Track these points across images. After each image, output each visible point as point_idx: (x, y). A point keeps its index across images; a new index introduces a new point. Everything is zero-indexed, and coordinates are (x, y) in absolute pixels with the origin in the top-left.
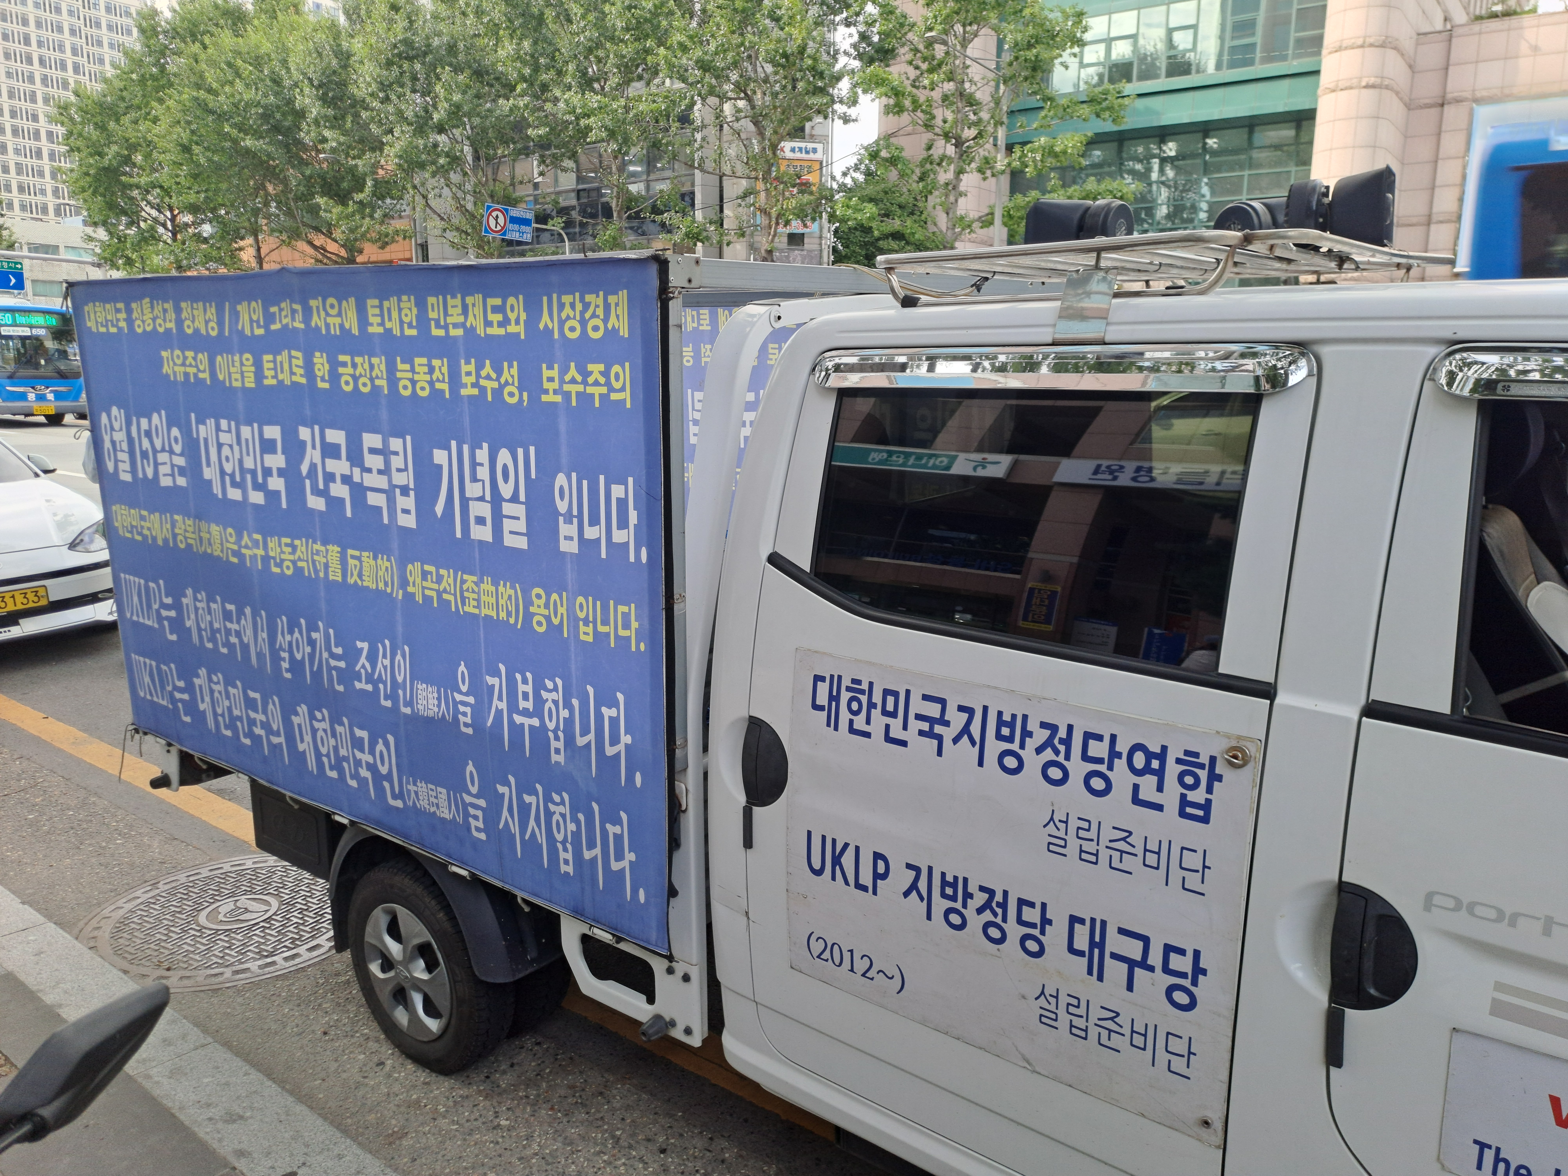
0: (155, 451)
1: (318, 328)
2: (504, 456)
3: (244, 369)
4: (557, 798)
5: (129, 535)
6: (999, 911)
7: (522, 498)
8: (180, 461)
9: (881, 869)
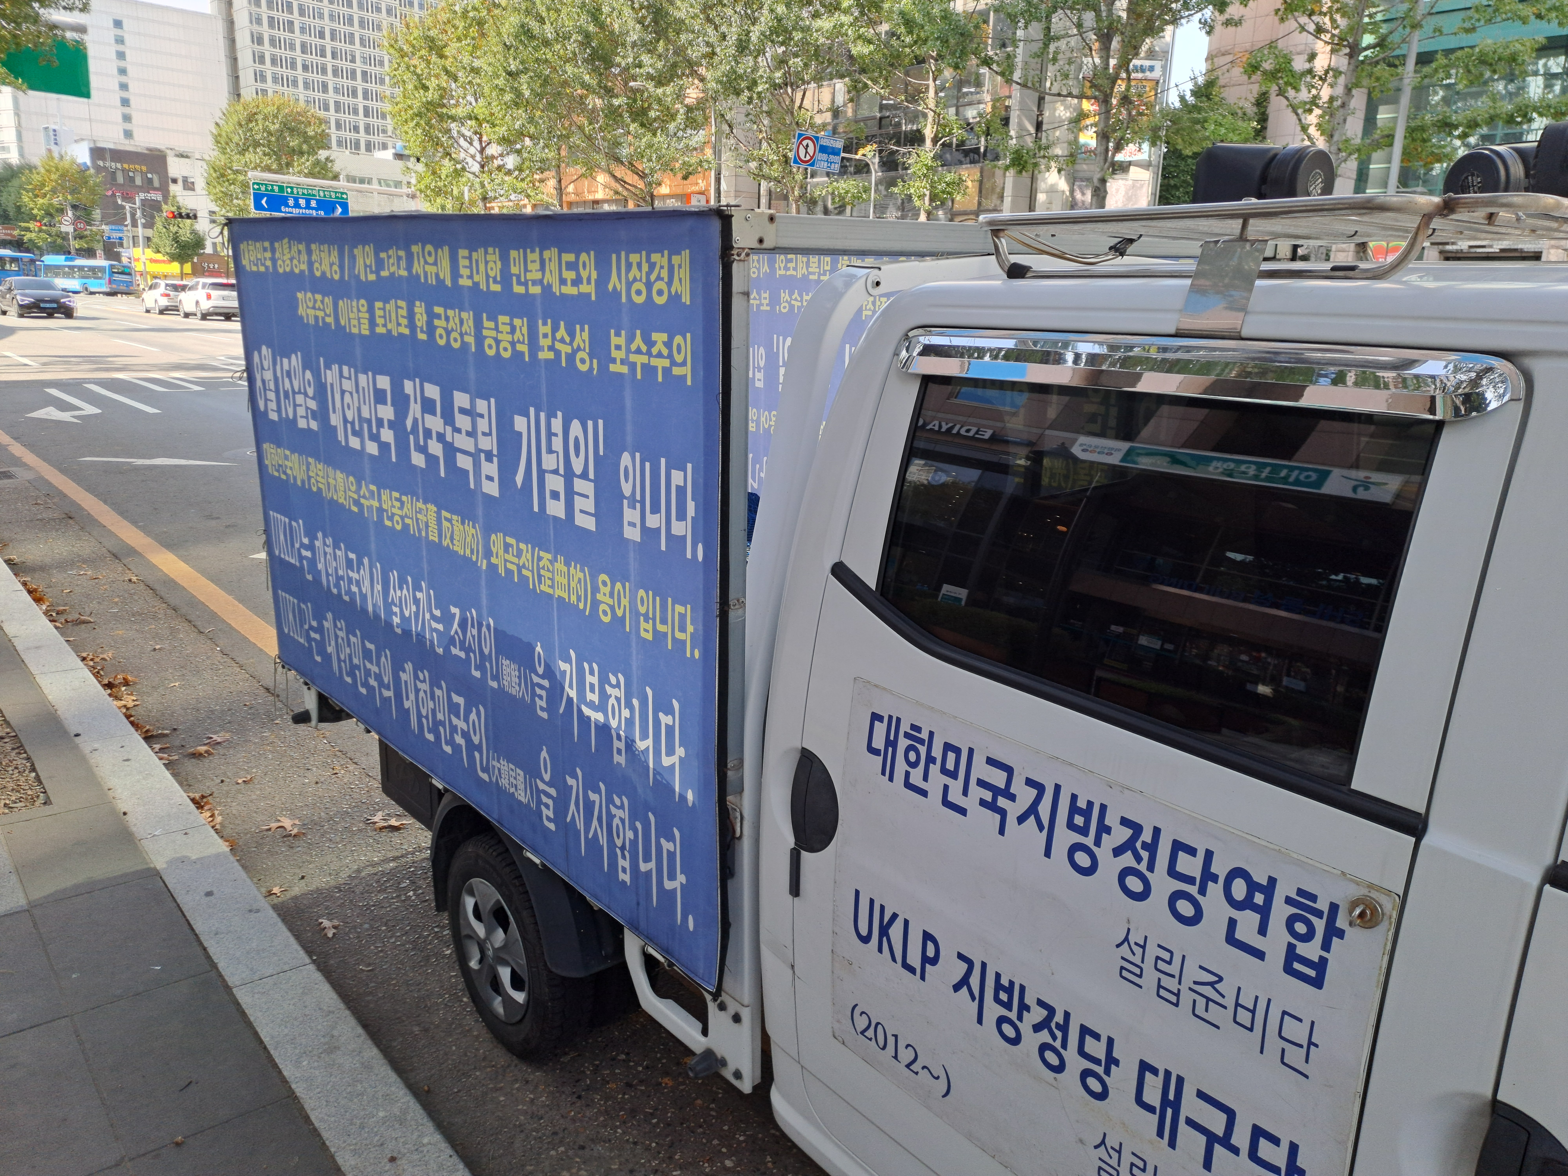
0: (294, 393)
1: (418, 276)
2: (576, 428)
3: (361, 315)
4: (617, 801)
5: (276, 474)
6: (1059, 1034)
7: (591, 476)
8: (313, 404)
9: (931, 952)
